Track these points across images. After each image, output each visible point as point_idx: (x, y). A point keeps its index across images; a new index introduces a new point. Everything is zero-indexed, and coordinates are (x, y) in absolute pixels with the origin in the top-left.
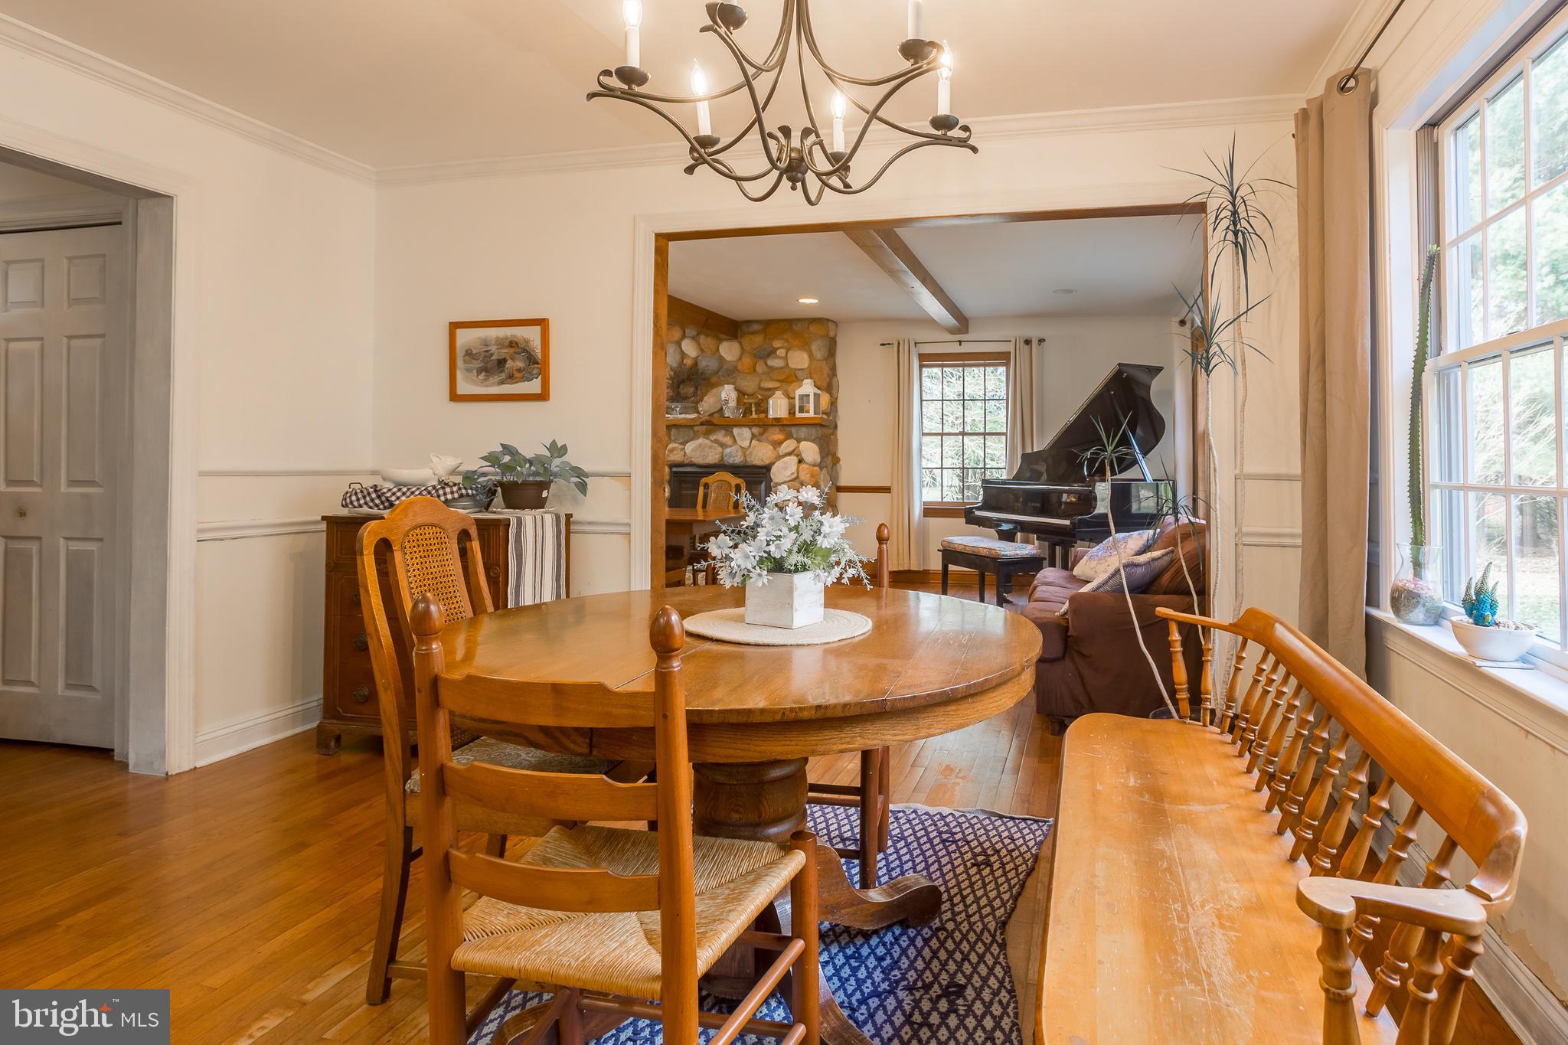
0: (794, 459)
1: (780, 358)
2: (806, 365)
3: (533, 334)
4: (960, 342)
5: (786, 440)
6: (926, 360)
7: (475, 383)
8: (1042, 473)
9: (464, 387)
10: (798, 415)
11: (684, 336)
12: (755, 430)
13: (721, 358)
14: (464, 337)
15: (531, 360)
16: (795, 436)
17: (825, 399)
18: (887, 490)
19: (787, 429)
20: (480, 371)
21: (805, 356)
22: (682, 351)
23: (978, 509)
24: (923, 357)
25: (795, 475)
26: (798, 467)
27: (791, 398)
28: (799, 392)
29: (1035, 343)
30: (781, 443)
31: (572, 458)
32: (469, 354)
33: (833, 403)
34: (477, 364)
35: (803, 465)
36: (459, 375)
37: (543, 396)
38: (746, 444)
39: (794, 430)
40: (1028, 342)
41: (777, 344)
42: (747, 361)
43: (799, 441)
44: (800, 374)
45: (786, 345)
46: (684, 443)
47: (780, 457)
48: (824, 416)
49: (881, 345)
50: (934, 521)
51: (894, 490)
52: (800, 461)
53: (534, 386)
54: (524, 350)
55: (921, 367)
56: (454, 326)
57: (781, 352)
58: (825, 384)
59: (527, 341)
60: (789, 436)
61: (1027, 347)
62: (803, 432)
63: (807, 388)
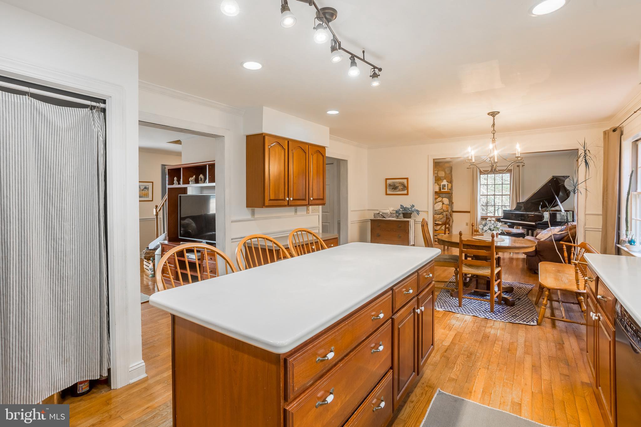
0: (441, 203)
2: (444, 176)
3: (405, 181)
6: (481, 173)
7: (391, 191)
8: (522, 207)
9: (389, 192)
10: (442, 190)
14: (389, 181)
15: (404, 186)
16: (441, 196)
17: (450, 185)
18: (469, 212)
19: (439, 194)
20: (392, 189)
21: (443, 173)
23: (502, 219)
24: (480, 172)
25: (442, 208)
26: (442, 205)
27: (439, 185)
28: (442, 184)
29: (521, 166)
30: (437, 198)
31: (416, 208)
32: (390, 185)
33: (452, 186)
34: (392, 187)
35: (444, 205)
36: (387, 189)
37: (407, 194)
39: (441, 195)
40: (518, 166)
43: (442, 198)
44: (442, 178)
45: (437, 170)
47: (436, 203)
48: (450, 190)
49: (467, 168)
51: (471, 212)
52: (443, 204)
53: (405, 192)
54: (403, 184)
55: (480, 174)
56: (387, 179)
57: (436, 172)
58: (450, 181)
59: (403, 183)
60: (440, 197)
61: (518, 168)
62: (444, 195)
63: (445, 182)
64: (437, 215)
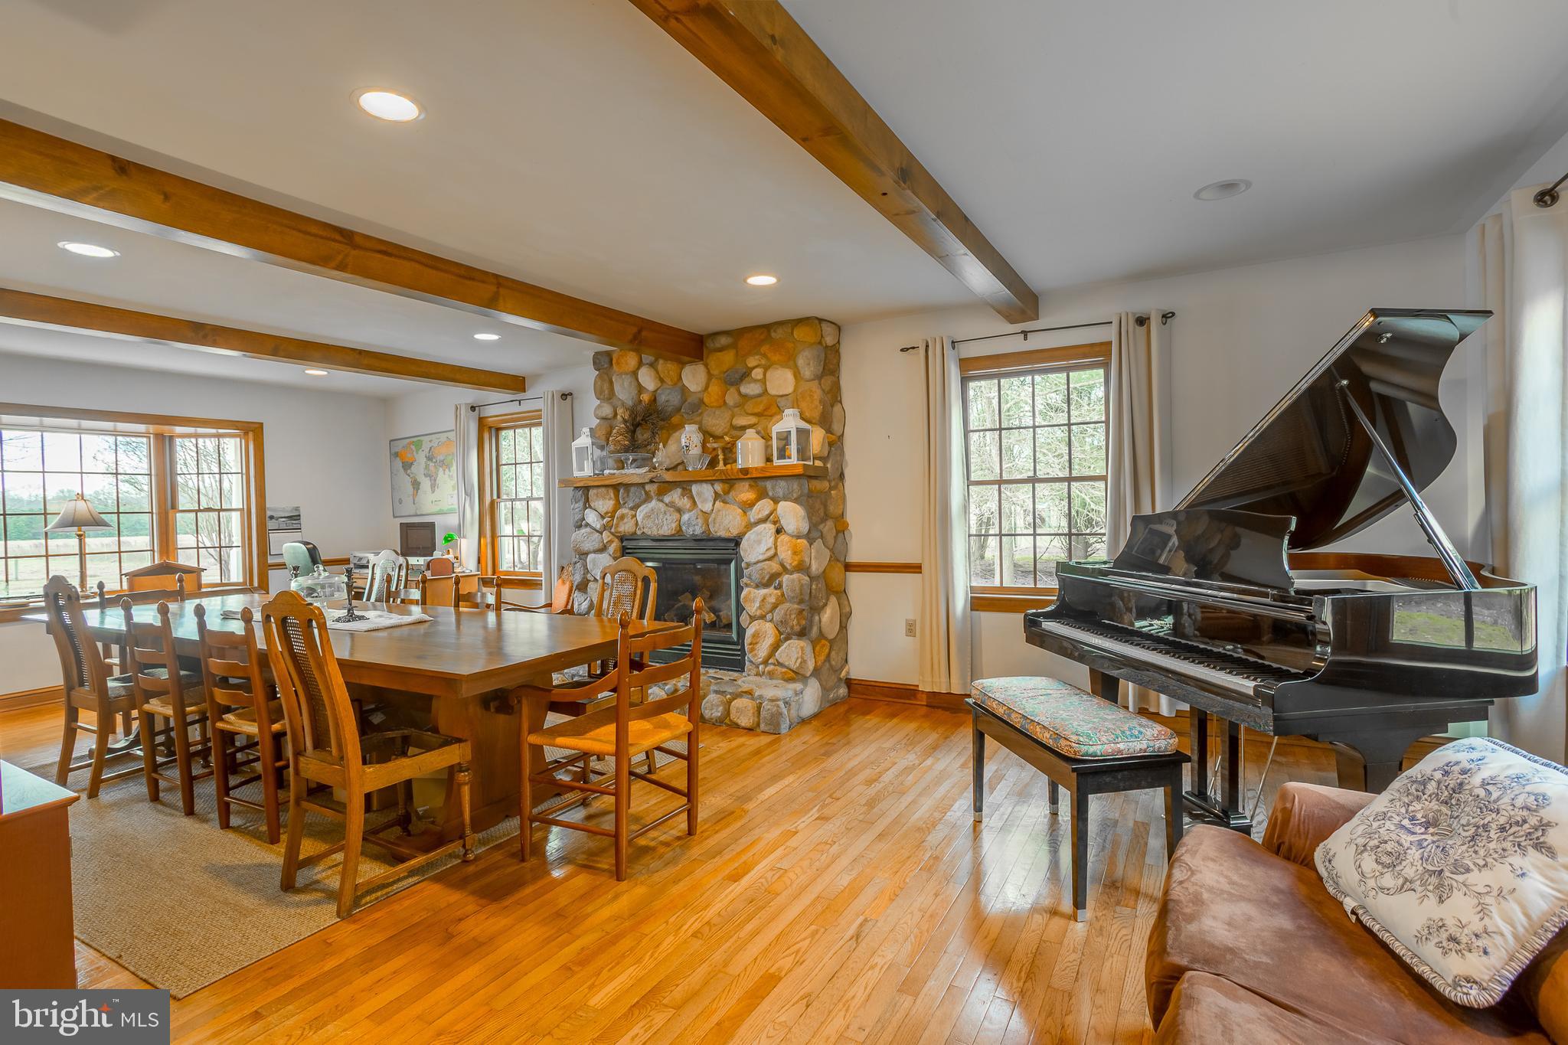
0: (769, 528)
1: (756, 381)
2: (790, 389)
4: (1025, 333)
5: (758, 499)
6: (972, 368)
8: (1169, 537)
10: (777, 462)
11: (640, 364)
12: (718, 487)
13: (684, 390)
16: (770, 494)
17: (817, 438)
18: (916, 568)
19: (761, 483)
21: (788, 375)
22: (639, 384)
23: (1048, 616)
24: (965, 364)
25: (772, 552)
26: (776, 540)
27: (767, 438)
28: (777, 428)
29: (1155, 322)
30: (752, 505)
33: (835, 444)
35: (783, 538)
38: (707, 507)
39: (769, 484)
40: (1142, 321)
41: (752, 362)
42: (715, 389)
43: (776, 501)
44: (782, 402)
45: (763, 362)
46: (635, 508)
47: (750, 526)
48: (818, 463)
49: (902, 350)
50: (987, 618)
51: (925, 568)
52: (779, 531)
55: (965, 381)
57: (757, 373)
58: (816, 415)
60: (762, 495)
61: (1142, 330)
62: (781, 487)
63: (789, 422)
64: (757, 587)
